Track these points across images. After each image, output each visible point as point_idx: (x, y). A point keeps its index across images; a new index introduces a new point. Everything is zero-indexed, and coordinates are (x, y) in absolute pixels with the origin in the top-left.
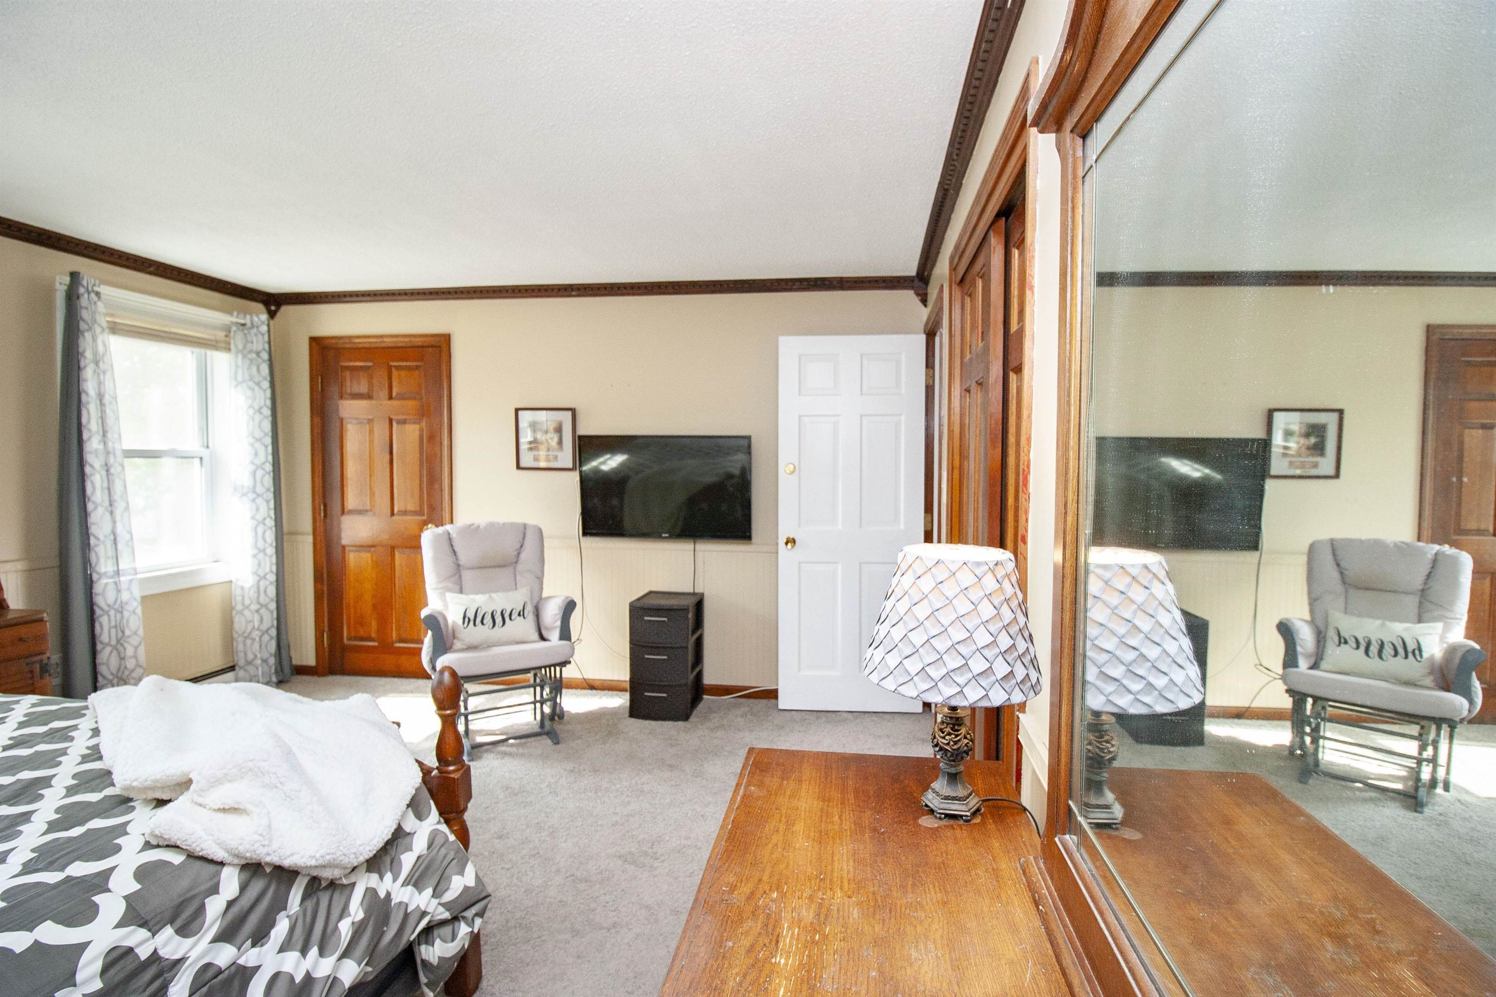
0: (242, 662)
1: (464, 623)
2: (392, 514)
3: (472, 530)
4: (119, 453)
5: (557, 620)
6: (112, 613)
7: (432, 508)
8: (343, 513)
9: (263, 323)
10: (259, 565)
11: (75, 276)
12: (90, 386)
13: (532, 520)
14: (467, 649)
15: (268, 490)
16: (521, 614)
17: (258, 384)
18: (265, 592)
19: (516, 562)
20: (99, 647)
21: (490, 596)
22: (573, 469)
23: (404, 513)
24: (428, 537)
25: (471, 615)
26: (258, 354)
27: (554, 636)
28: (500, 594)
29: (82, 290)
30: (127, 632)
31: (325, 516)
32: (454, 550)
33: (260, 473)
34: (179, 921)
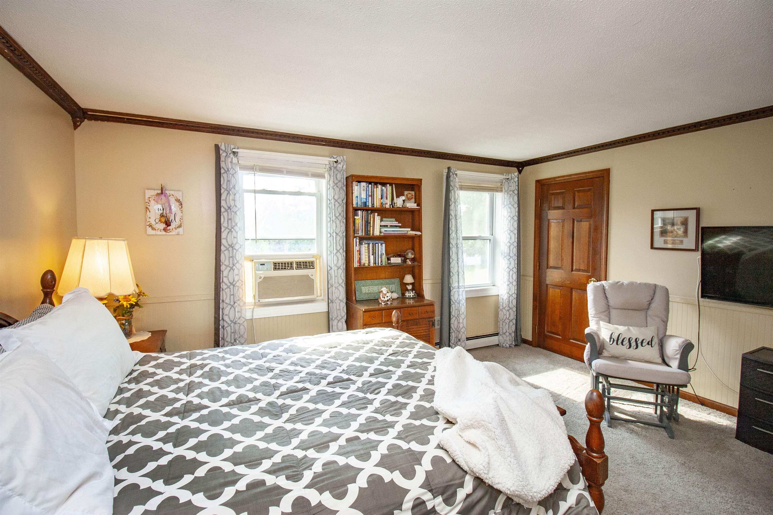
0: (501, 333)
1: (610, 341)
2: (572, 270)
3: (618, 286)
4: (461, 239)
5: (678, 354)
6: (456, 304)
7: (594, 269)
8: (547, 268)
9: (516, 177)
10: (510, 289)
11: (449, 169)
12: (452, 213)
13: (660, 282)
14: (611, 357)
15: (515, 255)
16: (650, 343)
17: (513, 205)
18: (512, 302)
19: (648, 309)
20: (451, 317)
21: (629, 329)
22: (696, 250)
23: (579, 270)
24: (591, 287)
25: (615, 337)
26: (513, 191)
27: (675, 364)
28: (635, 328)
29: (451, 174)
30: (461, 313)
31: (539, 269)
32: (606, 296)
33: (512, 247)
34: (445, 496)
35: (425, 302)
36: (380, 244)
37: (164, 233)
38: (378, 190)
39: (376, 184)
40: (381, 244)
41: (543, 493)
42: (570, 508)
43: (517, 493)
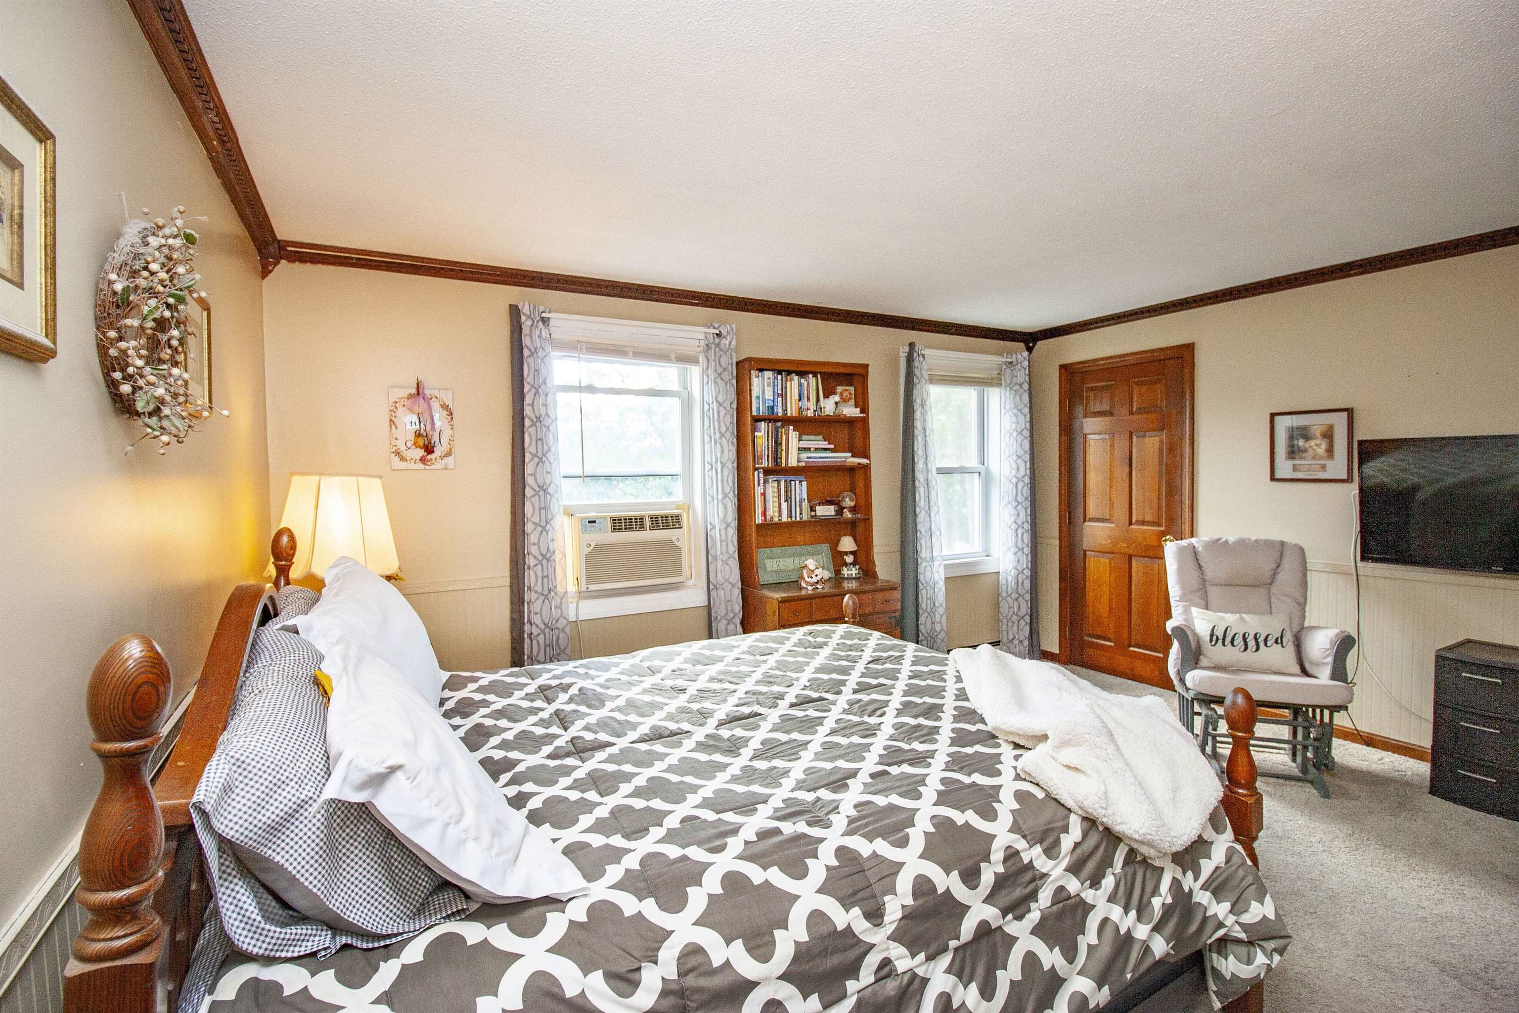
0: (1005, 640)
1: (1211, 641)
2: (1131, 524)
3: (1217, 545)
4: (934, 471)
5: (1328, 655)
6: (928, 588)
7: (1171, 520)
8: (1085, 521)
9: (1025, 359)
10: (1019, 561)
11: (912, 345)
12: (918, 424)
13: (1289, 536)
14: (1214, 668)
15: (1026, 499)
16: (1279, 641)
17: (1020, 410)
18: (1023, 583)
19: (1271, 584)
20: (921, 611)
21: (1242, 619)
22: (1349, 480)
23: (1143, 523)
24: (1171, 549)
25: (1219, 633)
26: (1021, 385)
27: (1324, 672)
28: (1252, 616)
29: (915, 355)
30: (937, 604)
31: (1070, 523)
32: (1199, 564)
33: (1020, 485)
34: (1045, 844)
35: (880, 584)
36: (797, 482)
37: (420, 466)
38: (794, 384)
39: (789, 373)
40: (800, 482)
41: (1185, 838)
42: (1217, 868)
43: (1149, 837)
